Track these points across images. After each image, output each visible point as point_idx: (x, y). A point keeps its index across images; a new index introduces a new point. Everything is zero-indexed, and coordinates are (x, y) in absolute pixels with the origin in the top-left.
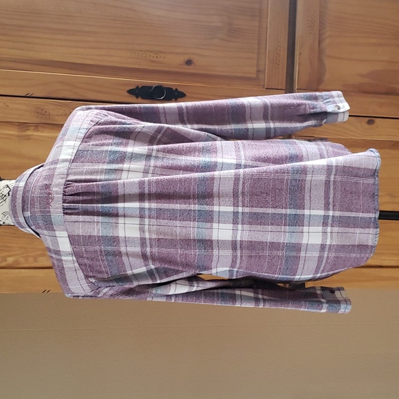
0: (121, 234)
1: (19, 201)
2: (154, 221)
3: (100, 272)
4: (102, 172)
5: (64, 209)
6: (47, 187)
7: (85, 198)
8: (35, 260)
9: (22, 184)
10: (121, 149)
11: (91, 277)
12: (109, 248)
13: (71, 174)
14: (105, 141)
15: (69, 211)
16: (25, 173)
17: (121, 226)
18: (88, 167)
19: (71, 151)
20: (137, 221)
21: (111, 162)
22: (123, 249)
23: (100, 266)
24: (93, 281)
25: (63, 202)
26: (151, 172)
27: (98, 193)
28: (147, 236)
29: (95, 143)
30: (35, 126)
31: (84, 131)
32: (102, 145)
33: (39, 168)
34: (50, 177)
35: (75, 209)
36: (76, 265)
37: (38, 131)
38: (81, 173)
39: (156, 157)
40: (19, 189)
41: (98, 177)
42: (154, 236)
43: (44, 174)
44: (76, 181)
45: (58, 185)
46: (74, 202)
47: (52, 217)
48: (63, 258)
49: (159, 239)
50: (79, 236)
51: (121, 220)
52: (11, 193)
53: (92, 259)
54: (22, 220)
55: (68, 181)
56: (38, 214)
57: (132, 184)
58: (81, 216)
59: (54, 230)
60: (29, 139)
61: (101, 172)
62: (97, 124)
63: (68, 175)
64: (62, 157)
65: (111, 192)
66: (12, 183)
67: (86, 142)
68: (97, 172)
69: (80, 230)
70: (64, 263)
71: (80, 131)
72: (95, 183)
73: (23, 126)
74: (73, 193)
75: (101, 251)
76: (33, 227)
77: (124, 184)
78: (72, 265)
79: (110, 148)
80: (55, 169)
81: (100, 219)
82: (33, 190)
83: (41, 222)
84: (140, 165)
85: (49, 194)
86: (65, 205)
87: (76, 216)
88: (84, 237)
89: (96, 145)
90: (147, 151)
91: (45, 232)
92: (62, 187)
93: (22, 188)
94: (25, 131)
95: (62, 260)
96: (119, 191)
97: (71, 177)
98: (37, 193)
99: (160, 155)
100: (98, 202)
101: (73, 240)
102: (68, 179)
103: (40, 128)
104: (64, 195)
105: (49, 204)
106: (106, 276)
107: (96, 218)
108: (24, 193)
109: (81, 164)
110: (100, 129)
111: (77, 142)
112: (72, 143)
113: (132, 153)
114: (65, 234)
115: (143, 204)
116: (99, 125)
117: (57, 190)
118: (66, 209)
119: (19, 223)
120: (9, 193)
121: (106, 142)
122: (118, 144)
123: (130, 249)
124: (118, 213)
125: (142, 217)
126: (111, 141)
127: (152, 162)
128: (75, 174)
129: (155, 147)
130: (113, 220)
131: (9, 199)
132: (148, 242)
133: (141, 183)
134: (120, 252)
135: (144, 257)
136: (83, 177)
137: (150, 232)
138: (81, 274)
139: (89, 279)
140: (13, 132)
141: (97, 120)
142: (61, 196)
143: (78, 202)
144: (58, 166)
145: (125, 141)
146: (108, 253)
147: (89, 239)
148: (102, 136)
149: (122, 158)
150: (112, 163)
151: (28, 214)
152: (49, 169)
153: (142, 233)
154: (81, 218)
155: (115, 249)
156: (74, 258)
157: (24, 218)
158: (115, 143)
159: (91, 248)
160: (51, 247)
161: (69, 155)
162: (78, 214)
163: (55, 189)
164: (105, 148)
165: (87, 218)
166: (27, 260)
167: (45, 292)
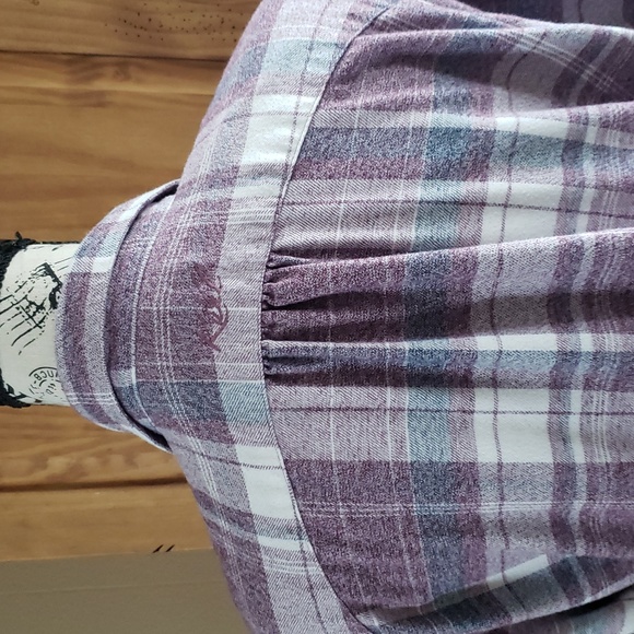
0: (485, 454)
1: (95, 329)
2: (602, 399)
3: (401, 592)
4: (407, 212)
5: (268, 360)
6: (201, 274)
7: (349, 316)
8: (130, 461)
9: (103, 264)
10: (470, 120)
11: (365, 609)
12: (440, 508)
13: (290, 222)
14: (408, 93)
15: (289, 370)
16: (108, 219)
17: (481, 421)
18: (354, 194)
19: (286, 132)
20: (541, 400)
21: (440, 173)
22: (488, 508)
23: (401, 571)
24: (376, 623)
25: (266, 336)
26: (585, 206)
27: (394, 298)
28: (579, 456)
29: (372, 99)
30: (117, 64)
31: (329, 55)
32: (403, 106)
33: (158, 199)
34: (211, 234)
35: (309, 361)
36: (315, 570)
37: (127, 78)
38: (328, 221)
39: (600, 151)
40: (93, 282)
41: (395, 235)
42: (604, 457)
43: (185, 222)
44: (310, 251)
45: (241, 269)
46: (303, 334)
47: (223, 391)
48: (263, 540)
49: (621, 467)
50: (325, 465)
51: (483, 400)
52: (61, 298)
53: (375, 550)
54: (107, 400)
55: (280, 251)
56: (167, 381)
57: (532, 259)
58: (332, 390)
59: (231, 441)
60: (101, 105)
61: (403, 214)
62: (375, 25)
63: (277, 226)
64: (252, 157)
65: (443, 293)
66: (63, 257)
67: (339, 96)
68: (390, 214)
69: (333, 443)
70: (264, 557)
71: (314, 55)
72: (386, 259)
73: (82, 63)
74: (302, 298)
75: (409, 520)
76: (147, 421)
77: (501, 260)
78: (298, 571)
79: (430, 119)
80: (225, 204)
81: (407, 397)
82: (147, 288)
83: (177, 409)
84: (544, 182)
85: (211, 302)
86: (273, 344)
87: (315, 389)
88: (347, 469)
89: (380, 108)
90: (566, 125)
91: (193, 442)
92: (259, 276)
93: (105, 280)
94: (88, 79)
95: (256, 547)
96: (476, 285)
97: (292, 237)
98: (161, 299)
99: (613, 140)
100: (394, 331)
101: (304, 477)
102: (279, 243)
103: (132, 70)
104: (267, 307)
105: (208, 341)
106: (418, 601)
107: (390, 396)
108: (112, 297)
109: (324, 183)
110: (387, 44)
111: (304, 99)
112: (287, 102)
113: (515, 138)
114: (273, 456)
115: (572, 337)
116: (381, 30)
117: (240, 289)
118: (275, 360)
119: (93, 408)
120: (52, 298)
121: (415, 93)
122: (458, 104)
123: (513, 507)
124: (469, 372)
125: (558, 384)
126: (430, 92)
127: (589, 170)
128: (306, 222)
129: (593, 111)
130: (451, 401)
131: (54, 319)
132: (582, 478)
133: (570, 256)
134: (477, 520)
135: (559, 528)
136: (338, 236)
137: (586, 438)
138: (330, 602)
139: (362, 618)
140: (55, 82)
141: (372, 12)
142: (256, 310)
143: (319, 334)
144: (238, 192)
145: (478, 90)
146: (433, 528)
147: (366, 476)
148: (395, 74)
149: (478, 155)
150: (444, 177)
151: (129, 377)
152: (204, 204)
153: (560, 445)
154: (333, 395)
155: (461, 509)
156: (308, 547)
157: (116, 391)
158: (446, 100)
159: (372, 510)
160: (215, 495)
161: (278, 147)
162: (321, 379)
163: (230, 284)
164: (414, 119)
165: (357, 395)
166: (105, 463)
167: (161, 550)
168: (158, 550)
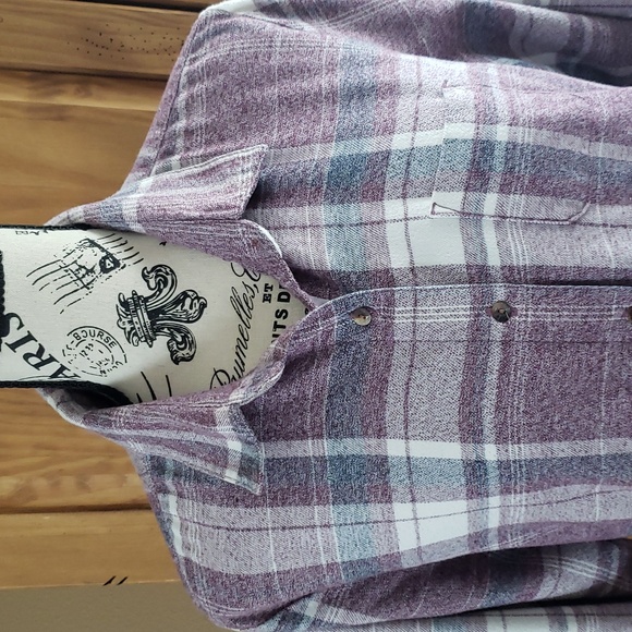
8: (83, 486)
30: (78, 82)
60: (61, 119)
166: (56, 485)
167: (113, 582)
168: (110, 582)
